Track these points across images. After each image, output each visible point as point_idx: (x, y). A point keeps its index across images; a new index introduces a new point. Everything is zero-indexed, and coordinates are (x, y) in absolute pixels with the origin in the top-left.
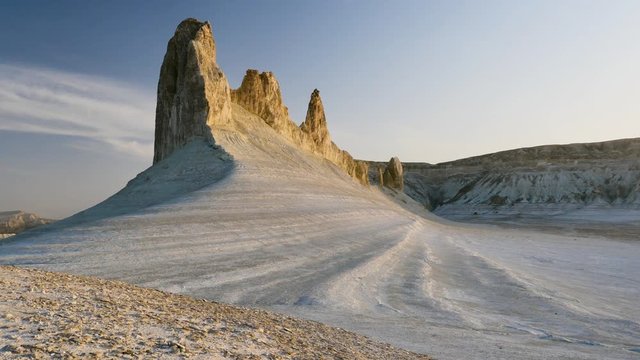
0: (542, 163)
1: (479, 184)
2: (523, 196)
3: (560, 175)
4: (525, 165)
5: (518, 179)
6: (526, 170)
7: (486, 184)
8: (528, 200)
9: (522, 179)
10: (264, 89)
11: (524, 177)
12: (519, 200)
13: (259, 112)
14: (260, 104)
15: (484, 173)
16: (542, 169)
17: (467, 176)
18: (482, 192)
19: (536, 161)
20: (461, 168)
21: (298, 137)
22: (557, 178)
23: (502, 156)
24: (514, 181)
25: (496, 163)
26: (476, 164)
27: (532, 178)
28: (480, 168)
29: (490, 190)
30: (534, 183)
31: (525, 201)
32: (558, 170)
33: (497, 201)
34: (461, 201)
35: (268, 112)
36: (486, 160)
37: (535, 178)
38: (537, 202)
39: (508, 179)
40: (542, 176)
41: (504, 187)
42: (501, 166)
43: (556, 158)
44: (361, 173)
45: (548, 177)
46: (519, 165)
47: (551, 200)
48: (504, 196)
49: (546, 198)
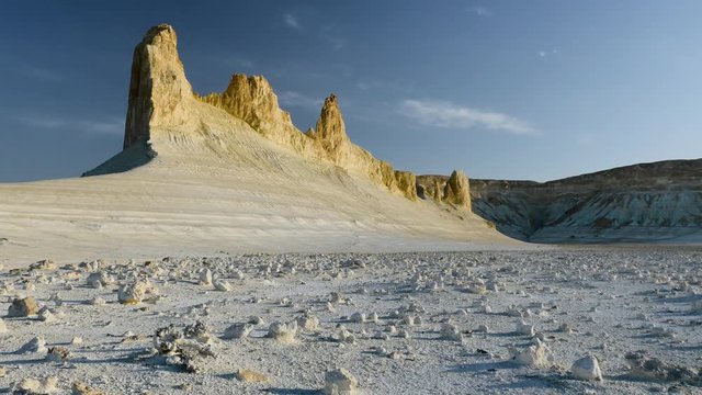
0: (661, 181)
1: (589, 204)
2: (633, 218)
3: (682, 195)
4: (641, 183)
5: (631, 200)
6: (642, 190)
7: (596, 205)
8: (639, 222)
9: (636, 200)
10: (252, 92)
11: (639, 197)
12: (627, 223)
13: (244, 115)
14: (246, 108)
15: (596, 192)
16: (662, 188)
17: (577, 196)
18: (589, 213)
19: (654, 178)
20: (571, 187)
21: (298, 143)
22: (677, 198)
23: (616, 172)
24: (626, 202)
25: (609, 181)
26: (588, 182)
27: (648, 199)
28: (592, 187)
29: (597, 212)
30: (649, 203)
31: (635, 224)
32: (680, 189)
33: (602, 223)
34: (565, 223)
35: (254, 116)
36: (599, 178)
37: (652, 198)
38: (648, 225)
39: (620, 199)
40: (660, 195)
41: (615, 207)
42: (615, 184)
43: (678, 174)
44: (406, 185)
45: (667, 198)
46: (635, 183)
47: (666, 223)
48: (612, 218)
49: (661, 220)
